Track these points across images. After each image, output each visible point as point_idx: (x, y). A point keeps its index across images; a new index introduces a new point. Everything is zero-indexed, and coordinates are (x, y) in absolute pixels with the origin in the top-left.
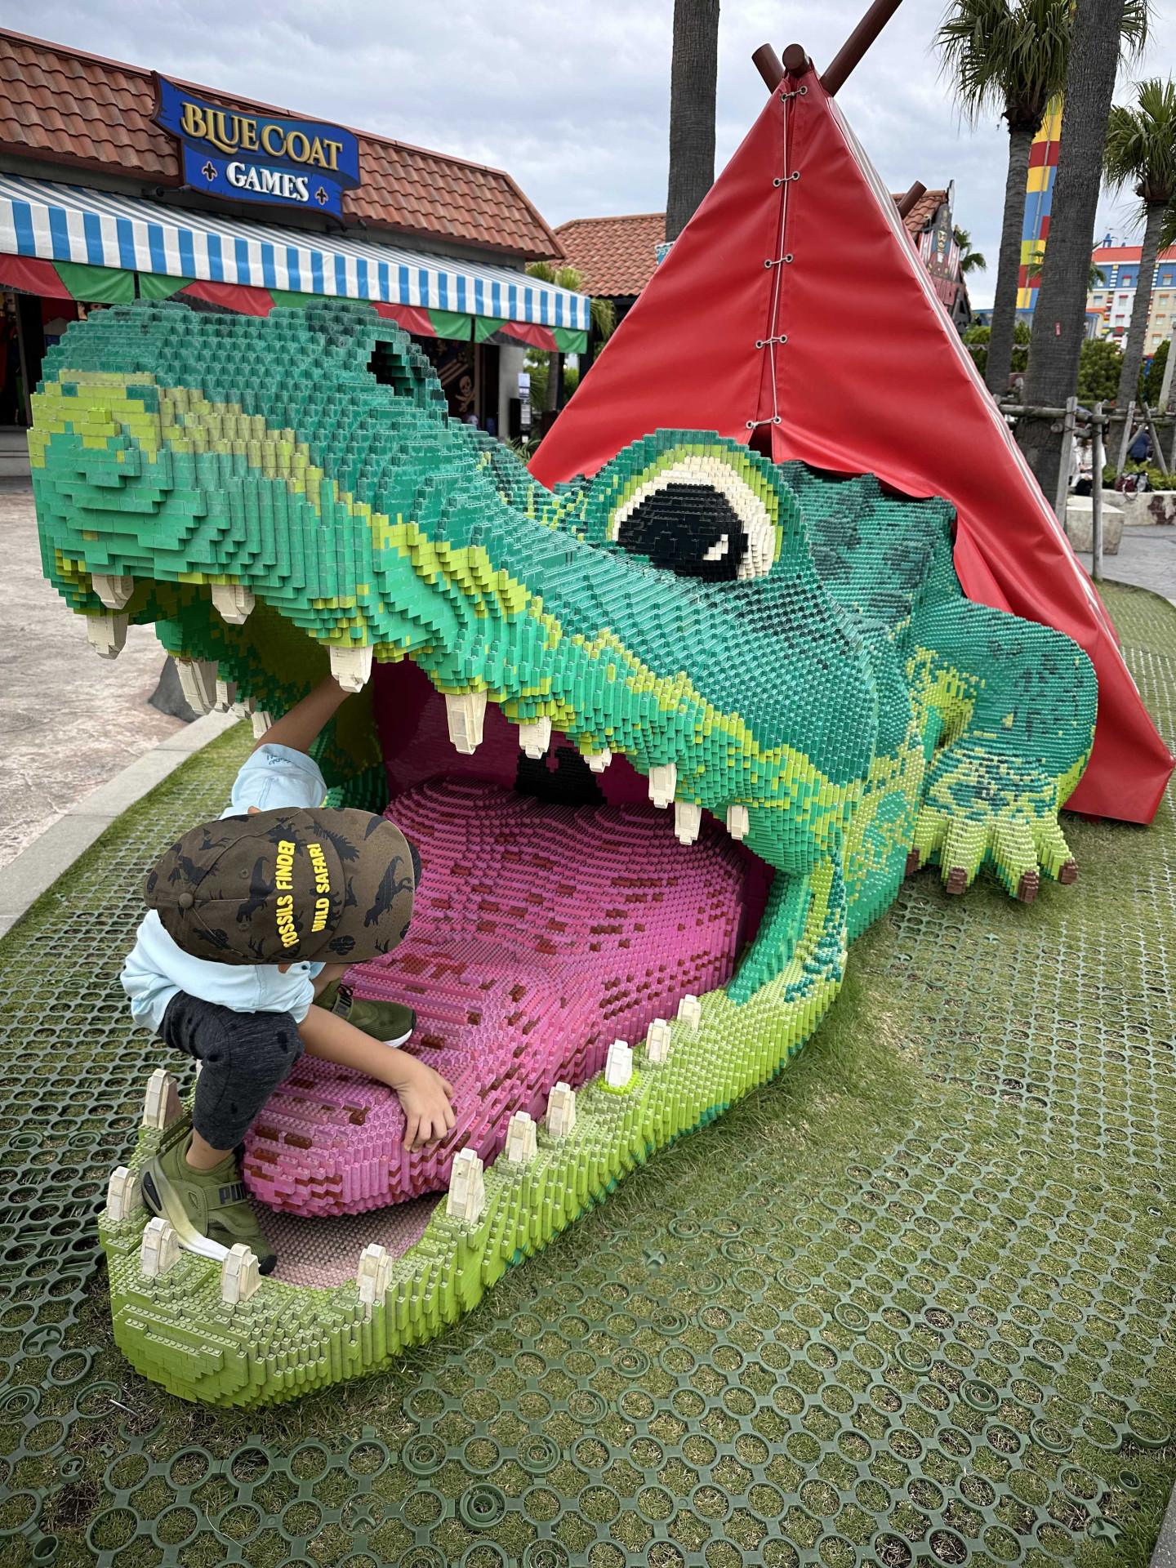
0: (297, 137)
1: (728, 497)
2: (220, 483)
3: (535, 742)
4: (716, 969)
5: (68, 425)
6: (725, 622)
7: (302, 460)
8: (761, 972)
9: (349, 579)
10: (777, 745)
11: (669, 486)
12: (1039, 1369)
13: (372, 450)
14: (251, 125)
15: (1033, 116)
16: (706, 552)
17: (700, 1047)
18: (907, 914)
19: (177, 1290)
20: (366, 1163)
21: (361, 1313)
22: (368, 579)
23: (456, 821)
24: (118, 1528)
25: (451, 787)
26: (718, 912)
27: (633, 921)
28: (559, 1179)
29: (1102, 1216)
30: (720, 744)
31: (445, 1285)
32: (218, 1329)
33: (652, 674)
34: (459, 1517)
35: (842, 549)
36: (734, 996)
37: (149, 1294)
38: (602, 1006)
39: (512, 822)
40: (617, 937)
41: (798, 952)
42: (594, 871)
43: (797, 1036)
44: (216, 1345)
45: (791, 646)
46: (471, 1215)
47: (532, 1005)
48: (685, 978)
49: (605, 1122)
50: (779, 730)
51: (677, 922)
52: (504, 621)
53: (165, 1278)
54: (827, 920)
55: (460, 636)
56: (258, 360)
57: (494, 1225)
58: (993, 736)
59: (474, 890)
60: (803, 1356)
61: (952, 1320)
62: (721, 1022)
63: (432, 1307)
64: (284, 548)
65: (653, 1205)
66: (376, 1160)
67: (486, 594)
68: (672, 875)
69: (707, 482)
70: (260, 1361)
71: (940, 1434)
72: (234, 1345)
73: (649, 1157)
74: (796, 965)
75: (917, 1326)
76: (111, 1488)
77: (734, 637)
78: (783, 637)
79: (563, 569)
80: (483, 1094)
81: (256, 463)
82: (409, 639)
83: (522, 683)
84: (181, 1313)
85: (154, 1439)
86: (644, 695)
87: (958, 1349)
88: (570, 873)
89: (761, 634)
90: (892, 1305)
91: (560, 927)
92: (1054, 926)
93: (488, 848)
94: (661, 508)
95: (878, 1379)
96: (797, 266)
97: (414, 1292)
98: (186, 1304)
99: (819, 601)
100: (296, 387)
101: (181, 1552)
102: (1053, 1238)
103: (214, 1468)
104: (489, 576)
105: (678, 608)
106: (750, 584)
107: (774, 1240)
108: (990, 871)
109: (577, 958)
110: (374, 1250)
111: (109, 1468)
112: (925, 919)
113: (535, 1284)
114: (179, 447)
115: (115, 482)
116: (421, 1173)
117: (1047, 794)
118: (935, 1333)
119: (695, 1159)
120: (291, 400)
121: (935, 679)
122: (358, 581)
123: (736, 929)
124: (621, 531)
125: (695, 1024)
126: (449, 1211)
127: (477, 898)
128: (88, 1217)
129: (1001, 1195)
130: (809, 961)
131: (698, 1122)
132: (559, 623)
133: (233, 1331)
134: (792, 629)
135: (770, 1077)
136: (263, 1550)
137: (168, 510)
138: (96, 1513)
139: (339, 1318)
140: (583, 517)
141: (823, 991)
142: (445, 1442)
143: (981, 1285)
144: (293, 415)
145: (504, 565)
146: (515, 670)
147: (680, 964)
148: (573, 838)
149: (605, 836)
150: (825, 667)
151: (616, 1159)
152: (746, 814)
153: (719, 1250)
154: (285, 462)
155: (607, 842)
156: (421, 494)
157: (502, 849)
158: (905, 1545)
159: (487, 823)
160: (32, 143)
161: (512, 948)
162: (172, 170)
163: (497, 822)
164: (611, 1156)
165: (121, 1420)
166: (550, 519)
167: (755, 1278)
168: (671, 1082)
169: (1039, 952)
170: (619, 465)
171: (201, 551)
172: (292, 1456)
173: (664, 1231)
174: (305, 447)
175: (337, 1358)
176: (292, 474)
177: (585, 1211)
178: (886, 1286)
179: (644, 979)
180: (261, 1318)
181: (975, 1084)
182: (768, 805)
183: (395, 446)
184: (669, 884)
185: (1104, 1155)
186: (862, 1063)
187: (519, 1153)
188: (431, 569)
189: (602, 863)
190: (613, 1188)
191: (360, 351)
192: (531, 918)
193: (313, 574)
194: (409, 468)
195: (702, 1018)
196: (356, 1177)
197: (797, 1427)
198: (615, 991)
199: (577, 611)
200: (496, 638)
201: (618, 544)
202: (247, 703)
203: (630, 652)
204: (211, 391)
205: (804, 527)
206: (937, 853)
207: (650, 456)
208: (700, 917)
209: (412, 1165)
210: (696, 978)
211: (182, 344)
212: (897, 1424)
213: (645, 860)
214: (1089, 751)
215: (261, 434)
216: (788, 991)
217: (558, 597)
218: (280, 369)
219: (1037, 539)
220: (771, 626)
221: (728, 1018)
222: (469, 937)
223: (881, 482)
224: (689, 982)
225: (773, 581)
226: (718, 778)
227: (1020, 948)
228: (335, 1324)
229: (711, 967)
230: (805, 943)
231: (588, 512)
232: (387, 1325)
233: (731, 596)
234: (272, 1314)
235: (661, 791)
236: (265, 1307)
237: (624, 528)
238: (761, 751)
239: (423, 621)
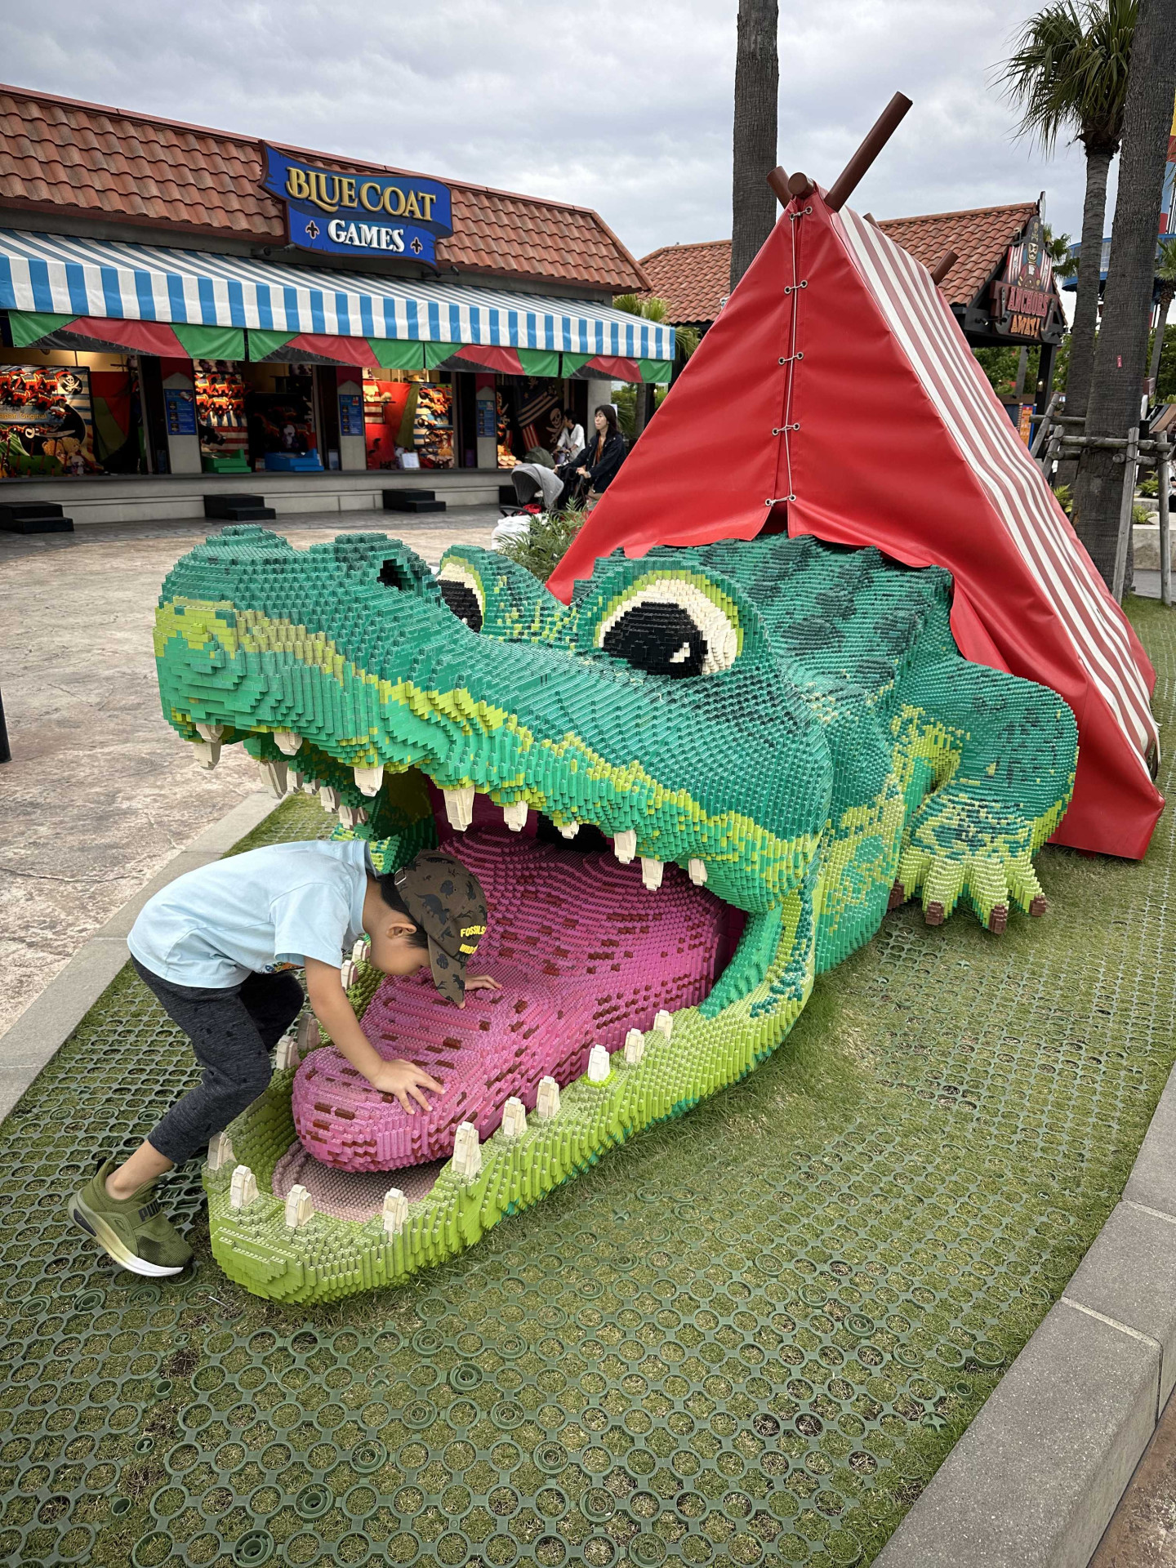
0: (394, 192)
1: (689, 612)
2: (277, 671)
3: (516, 818)
4: (696, 989)
5: (179, 633)
6: (681, 715)
7: (330, 652)
8: (728, 992)
9: (363, 725)
10: (722, 812)
11: (643, 604)
12: (913, 1307)
13: (379, 638)
14: (350, 184)
15: (1110, 138)
16: (672, 657)
17: (671, 1052)
18: (892, 942)
19: (256, 1217)
20: (394, 1132)
21: (385, 1239)
22: (377, 723)
23: (487, 865)
24: (212, 1378)
26: (697, 942)
27: (623, 949)
28: (545, 1151)
29: (998, 1197)
30: (668, 814)
31: (449, 1223)
32: (283, 1245)
33: (609, 765)
34: (449, 1384)
35: (838, 621)
36: (705, 1011)
37: (236, 1219)
38: (595, 1018)
39: (532, 866)
40: (610, 962)
41: (769, 975)
42: (593, 908)
43: (762, 1045)
44: (281, 1256)
45: (740, 730)
46: (470, 1172)
47: (532, 1017)
48: (668, 997)
49: (585, 1109)
50: (724, 800)
51: (660, 950)
52: (485, 736)
53: (247, 1209)
54: (794, 949)
55: (451, 750)
56: (301, 588)
57: (490, 1182)
58: (978, 783)
59: (498, 922)
60: (724, 1290)
61: (851, 1270)
62: (691, 1032)
63: (439, 1238)
64: (319, 709)
65: (627, 1177)
66: (401, 1130)
67: (469, 720)
68: (657, 911)
69: (673, 601)
70: (312, 1269)
71: (822, 1350)
72: (293, 1256)
73: (628, 1139)
74: (766, 985)
75: (822, 1273)
76: (208, 1353)
77: (689, 726)
78: (732, 723)
79: (539, 689)
80: (489, 1084)
81: (300, 656)
82: (410, 758)
83: (502, 778)
84: (258, 1234)
85: (239, 1323)
86: (601, 781)
87: (850, 1292)
88: (575, 910)
89: (713, 722)
90: (804, 1257)
91: (564, 954)
92: (1023, 954)
93: (511, 888)
94: (635, 622)
95: (780, 1309)
96: (808, 362)
97: (425, 1226)
98: (261, 1227)
99: (774, 688)
100: (326, 603)
101: (255, 1395)
102: (952, 1213)
103: (280, 1343)
104: (470, 707)
105: (639, 708)
106: (712, 678)
107: (718, 1205)
108: (965, 905)
109: (576, 979)
110: (394, 1193)
111: (207, 1340)
112: (906, 947)
113: (526, 1231)
114: (250, 649)
115: (209, 671)
116: (437, 1141)
117: (1022, 835)
118: (835, 1279)
119: (666, 1142)
120: (323, 612)
121: (922, 733)
122: (370, 725)
123: (714, 956)
124: (606, 640)
125: (668, 1034)
126: (453, 1168)
127: (500, 929)
128: (195, 1173)
129: (916, 1179)
130: (776, 984)
131: (670, 1112)
132: (530, 733)
133: (293, 1246)
134: (743, 715)
135: (738, 1078)
136: (312, 1397)
137: (243, 688)
138: (198, 1370)
139: (369, 1241)
140: (575, 630)
141: (787, 1011)
142: (444, 1334)
143: (882, 1246)
144: (324, 623)
145: (483, 698)
146: (495, 770)
147: (663, 984)
148: (579, 880)
149: (605, 878)
150: (771, 745)
151: (595, 1137)
152: (703, 866)
153: (673, 1212)
154: (319, 654)
155: (605, 883)
156: (416, 661)
157: (522, 889)
158: (776, 1422)
159: (511, 867)
160: (152, 214)
161: (524, 970)
162: (278, 231)
163: (519, 866)
164: (590, 1136)
165: (216, 1309)
166: (551, 629)
167: (698, 1233)
168: (644, 1080)
169: (1004, 976)
170: (603, 588)
171: (265, 713)
172: (334, 1337)
173: (633, 1195)
174: (332, 643)
175: (368, 1270)
176: (324, 661)
177: (570, 1177)
178: (804, 1243)
179: (632, 997)
180: (312, 1238)
181: (918, 1089)
182: (719, 858)
183: (396, 633)
184: (655, 919)
185: (1015, 1150)
186: (822, 1070)
187: (511, 1129)
188: (424, 709)
189: (600, 901)
190: (594, 1162)
191: (372, 571)
192: (542, 945)
193: (338, 724)
194: (407, 646)
195: (675, 1028)
196: (387, 1141)
197: (710, 1339)
198: (606, 1006)
199: (547, 722)
200: (480, 748)
201: (604, 649)
202: (313, 783)
203: (590, 750)
204: (270, 611)
205: (762, 627)
206: (919, 888)
207: (627, 580)
208: (680, 946)
209: (430, 1135)
210: (677, 996)
211: (251, 580)
212: (788, 1341)
213: (636, 899)
215: (303, 637)
216: (754, 1008)
217: (531, 712)
218: (316, 592)
219: (1029, 600)
220: (724, 714)
221: (698, 1029)
222: (492, 961)
223: (883, 554)
224: (672, 999)
225: (733, 674)
226: (672, 839)
227: (988, 973)
228: (366, 1245)
229: (691, 987)
230: (775, 968)
231: (579, 626)
232: (404, 1248)
233: (690, 692)
234: (321, 1236)
235: (625, 851)
236: (316, 1230)
237: (608, 637)
238: (708, 817)
239: (419, 745)
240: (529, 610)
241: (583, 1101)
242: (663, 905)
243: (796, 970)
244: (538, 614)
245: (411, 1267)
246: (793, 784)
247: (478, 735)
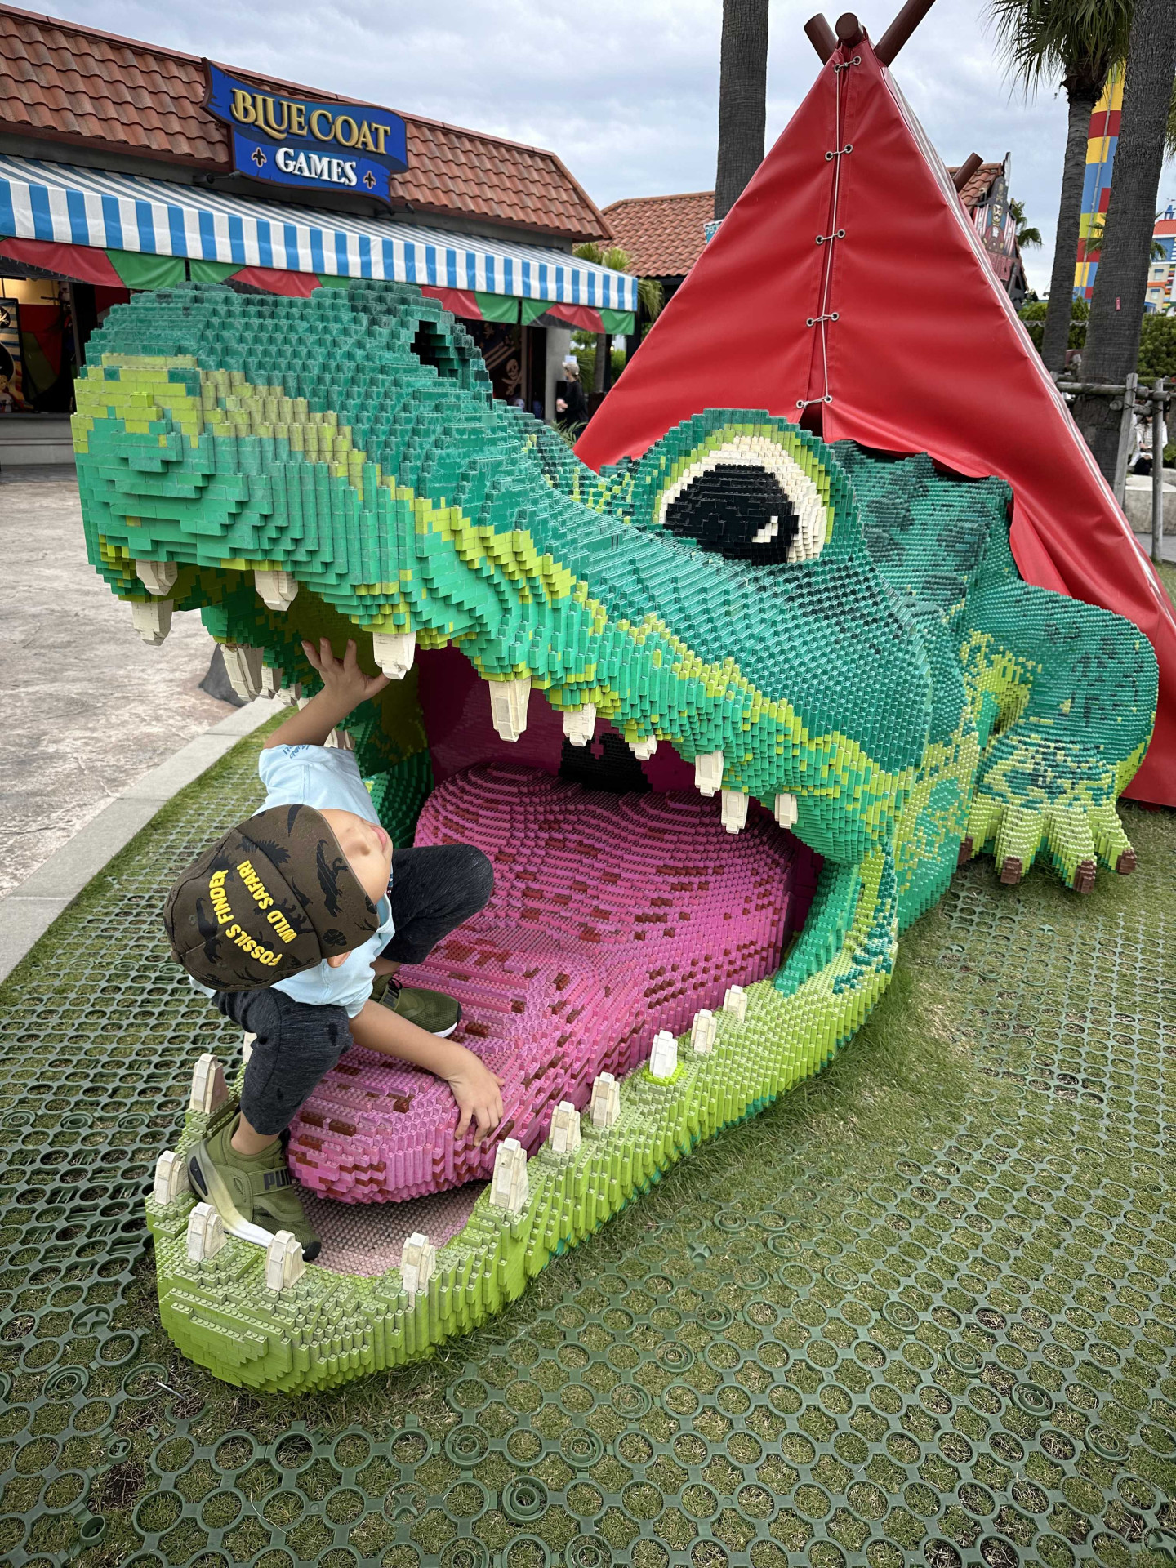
0: (346, 121)
1: (778, 477)
2: (262, 467)
3: (579, 729)
4: (763, 959)
5: (111, 410)
6: (774, 606)
7: (344, 444)
8: (809, 962)
9: (392, 564)
10: (827, 732)
11: (718, 467)
12: (1095, 1374)
13: (415, 432)
14: (299, 110)
15: (1093, 84)
16: (756, 535)
17: (746, 1039)
18: (960, 904)
19: (223, 1275)
20: (410, 1151)
21: (405, 1303)
22: (411, 563)
23: (501, 807)
24: (164, 1511)
25: (496, 773)
26: (765, 901)
27: (678, 909)
28: (603, 1170)
29: (1161, 1217)
30: (768, 731)
31: (488, 1275)
32: (262, 1315)
33: (699, 660)
34: (501, 1509)
35: (895, 531)
36: (782, 987)
37: (195, 1278)
38: (646, 995)
39: (557, 808)
40: (662, 926)
41: (847, 942)
42: (639, 859)
43: (845, 1028)
44: (262, 1331)
45: (843, 631)
46: (515, 1205)
47: (576, 994)
48: (731, 968)
49: (649, 1113)
50: (829, 716)
51: (723, 911)
52: (548, 606)
53: (210, 1263)
54: (877, 910)
55: (504, 622)
56: (300, 341)
57: (538, 1215)
58: (1050, 722)
59: (518, 877)
60: (850, 1354)
61: (1004, 1320)
62: (768, 1013)
63: (476, 1297)
64: (326, 532)
65: (698, 1198)
66: (420, 1148)
67: (530, 579)
68: (718, 863)
69: (757, 463)
70: (304, 1348)
71: (992, 1438)
72: (278, 1331)
73: (694, 1148)
74: (845, 955)
75: (968, 1326)
76: (157, 1470)
77: (784, 621)
78: (834, 621)
79: (609, 552)
80: (527, 1083)
81: (298, 447)
82: (452, 626)
83: (567, 669)
84: (226, 1299)
85: (199, 1423)
86: (690, 681)
87: (1009, 1351)
88: (615, 861)
89: (811, 618)
90: (942, 1304)
91: (605, 915)
92: (1111, 917)
93: (532, 835)
94: (709, 489)
95: (927, 1380)
96: (849, 242)
97: (457, 1282)
98: (231, 1289)
99: (872, 583)
100: (339, 368)
101: (226, 1536)
102: (1110, 1238)
103: (259, 1453)
104: (533, 561)
105: (726, 592)
106: (800, 567)
107: (821, 1235)
108: (1045, 862)
109: (622, 947)
110: (417, 1239)
111: (155, 1451)
112: (978, 909)
113: (578, 1275)
114: (220, 431)
115: (157, 467)
116: (464, 1162)
117: (1105, 781)
118: (987, 1334)
119: (740, 1151)
120: (334, 381)
121: (990, 663)
122: (401, 566)
123: (783, 918)
124: (668, 514)
125: (741, 1015)
126: (492, 1201)
127: (521, 885)
128: (136, 1199)
129: (1055, 1194)
130: (859, 952)
131: (743, 1114)
132: (604, 608)
133: (278, 1318)
134: (843, 613)
135: (818, 1069)
136: (307, 1536)
137: (210, 496)
138: (143, 1495)
139: (382, 1306)
140: (629, 500)
141: (873, 983)
142: (487, 1433)
143: (1035, 1286)
144: (335, 397)
145: (549, 549)
146: (559, 656)
147: (726, 953)
148: (618, 826)
149: (650, 823)
150: (878, 652)
151: (661, 1150)
152: (794, 803)
153: (765, 1245)
154: (327, 445)
155: (651, 829)
156: (465, 477)
157: (546, 836)
158: (955, 1551)
159: (531, 809)
160: (86, 133)
161: (556, 936)
162: (222, 157)
163: (541, 809)
164: (655, 1147)
165: (168, 1403)
166: (596, 502)
167: (802, 1274)
168: (716, 1073)
169: (1096, 943)
170: (667, 446)
171: (243, 537)
172: (335, 1443)
173: (709, 1223)
174: (347, 429)
175: (381, 1346)
176: (334, 458)
177: (629, 1202)
178: (937, 1284)
179: (689, 969)
180: (304, 1305)
181: (1029, 1078)
182: (817, 793)
183: (439, 429)
184: (715, 872)
185: (1163, 1154)
186: (912, 1056)
187: (563, 1143)
188: (474, 553)
189: (647, 851)
190: (657, 1179)
191: (403, 332)
192: (575, 905)
193: (355, 560)
194: (452, 451)
195: (748, 1009)
196: (401, 1164)
197: (844, 1427)
198: (659, 980)
199: (623, 596)
200: (541, 624)
201: (665, 526)
202: (293, 689)
203: (676, 638)
204: (253, 373)
205: (856, 508)
206: (991, 841)
207: (699, 436)
208: (747, 906)
209: (456, 1154)
210: (742, 968)
211: (224, 326)
212: (947, 1427)
213: (691, 848)
214: (1149, 738)
215: (303, 417)
216: (837, 983)
217: (604, 581)
219: (1098, 519)
220: (822, 610)
221: (775, 1009)
222: (513, 924)
223: (935, 462)
224: (735, 972)
225: (824, 563)
226: (766, 766)
227: (1076, 939)
228: (378, 1312)
229: (757, 957)
230: (855, 933)
231: (635, 495)
232: (430, 1314)
233: (781, 579)
234: (315, 1301)
235: (708, 780)
236: (308, 1294)
237: (672, 510)
238: (811, 739)
239: (466, 607)
240: (566, 479)
241: (646, 1103)
242: (725, 855)
243: (881, 936)
244: (577, 483)
245: (438, 1339)
246: (900, 703)
247: (540, 604)
